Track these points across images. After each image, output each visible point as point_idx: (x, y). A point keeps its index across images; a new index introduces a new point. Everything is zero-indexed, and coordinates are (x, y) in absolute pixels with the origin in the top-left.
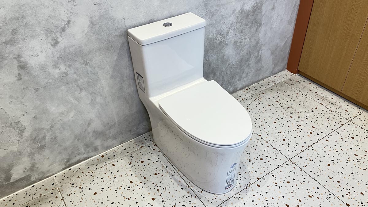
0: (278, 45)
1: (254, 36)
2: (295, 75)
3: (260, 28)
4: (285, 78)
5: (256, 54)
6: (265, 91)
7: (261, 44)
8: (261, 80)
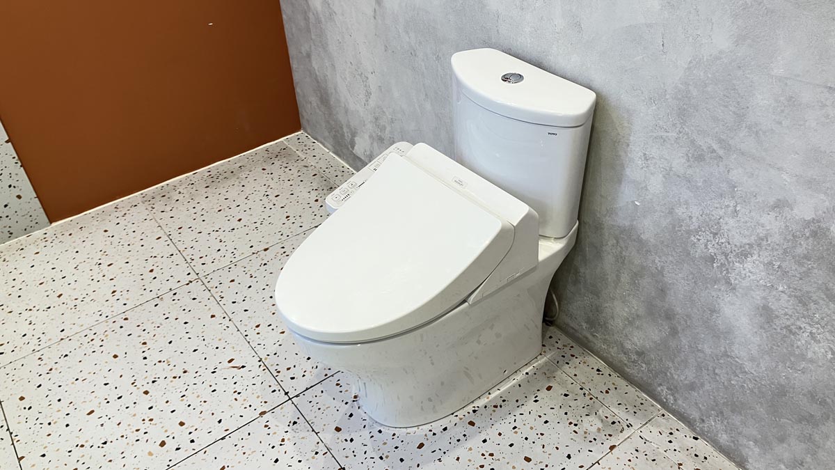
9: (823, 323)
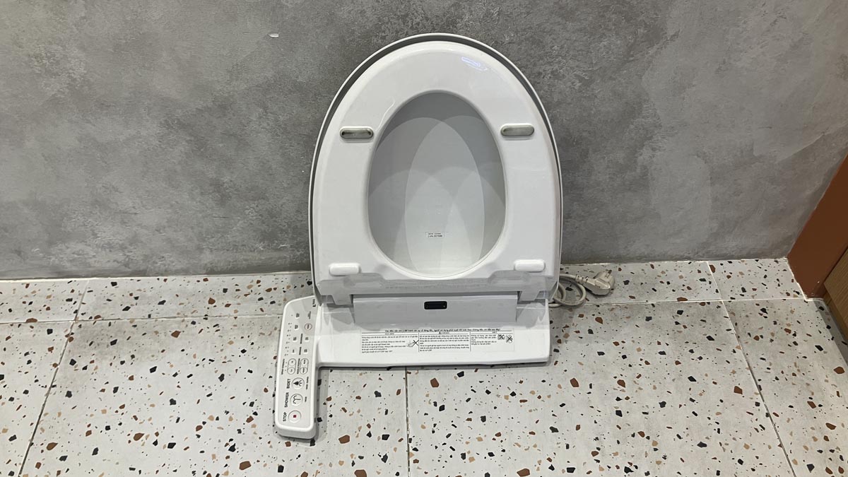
0: (756, 154)
1: (611, 78)
2: (805, 297)
3: (651, 52)
4: (749, 292)
5: (620, 156)
6: (617, 311)
7: (650, 120)
8: (641, 259)
9: (563, 53)
